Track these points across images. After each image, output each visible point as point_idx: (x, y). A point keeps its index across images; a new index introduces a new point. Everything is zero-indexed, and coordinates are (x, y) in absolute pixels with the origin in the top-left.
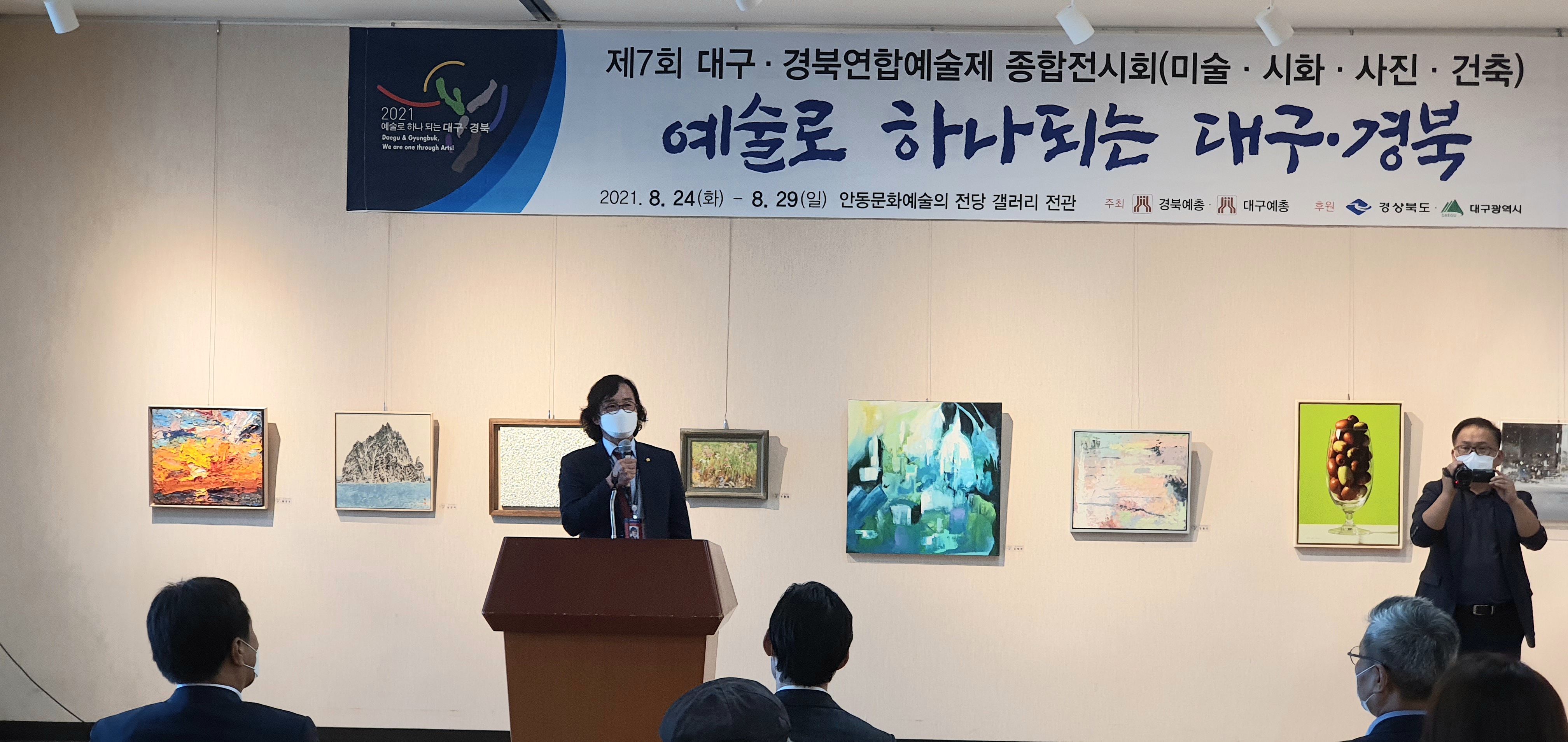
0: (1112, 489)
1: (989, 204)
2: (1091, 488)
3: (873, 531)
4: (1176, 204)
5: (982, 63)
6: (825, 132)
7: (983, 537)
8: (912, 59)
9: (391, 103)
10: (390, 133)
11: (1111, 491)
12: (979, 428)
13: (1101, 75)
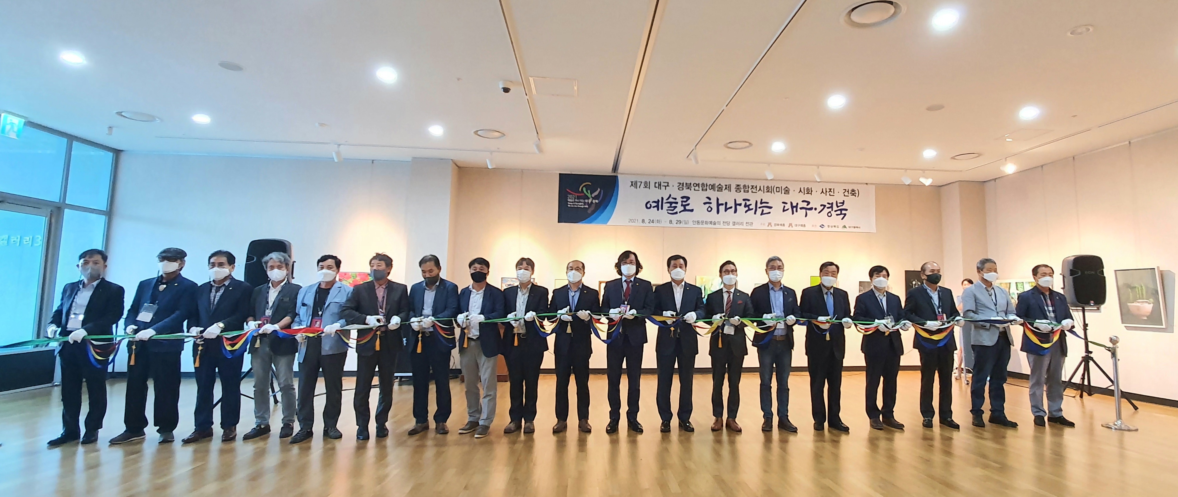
1: (731, 224)
4: (778, 225)
5: (729, 187)
6: (688, 204)
8: (710, 186)
9: (570, 194)
10: (570, 202)
13: (759, 191)
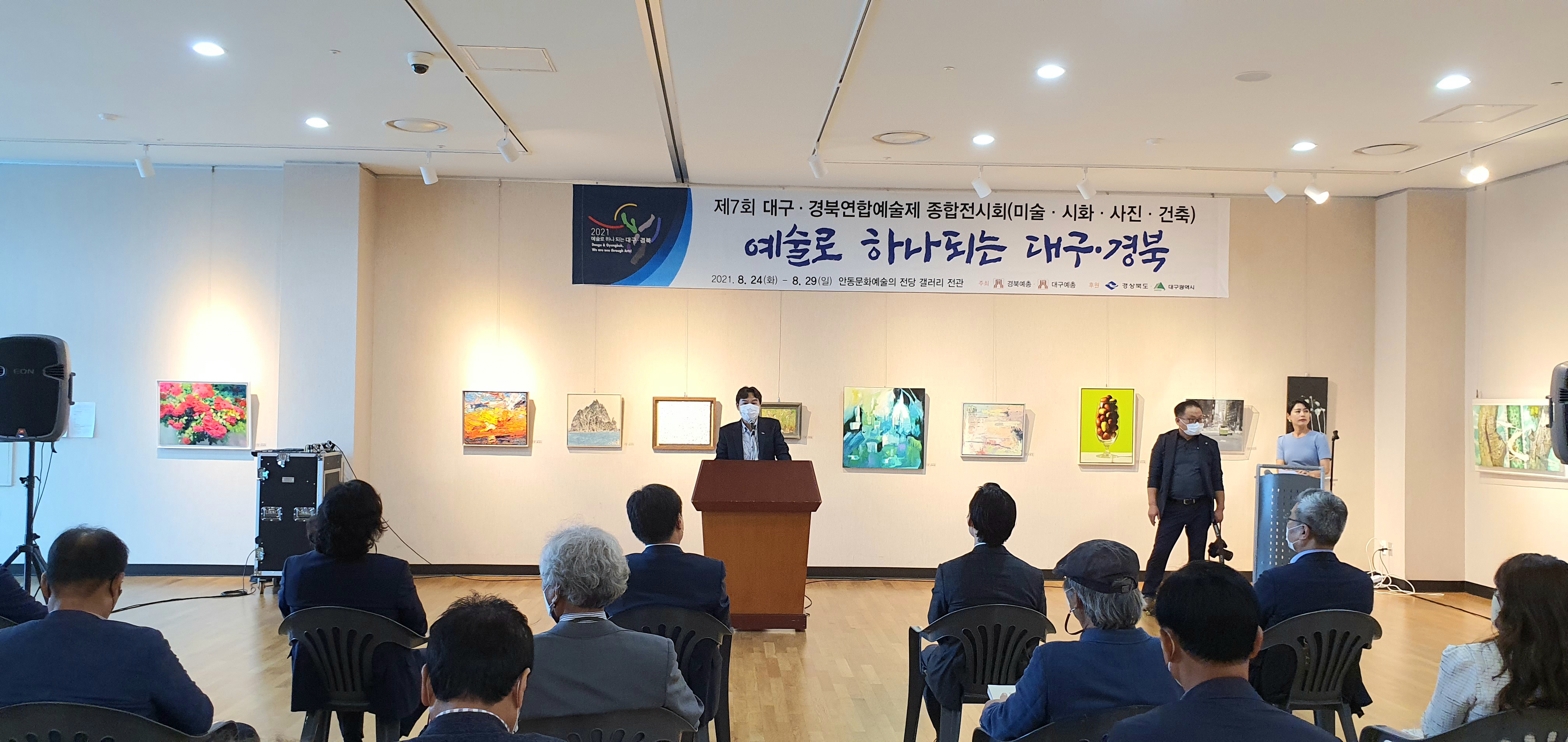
0: (983, 434)
1: (918, 283)
2: (972, 433)
3: (857, 456)
4: (1016, 284)
5: (914, 208)
6: (831, 245)
7: (915, 459)
8: (877, 206)
9: (596, 226)
10: (596, 242)
11: (982, 435)
12: (913, 402)
13: (977, 215)
